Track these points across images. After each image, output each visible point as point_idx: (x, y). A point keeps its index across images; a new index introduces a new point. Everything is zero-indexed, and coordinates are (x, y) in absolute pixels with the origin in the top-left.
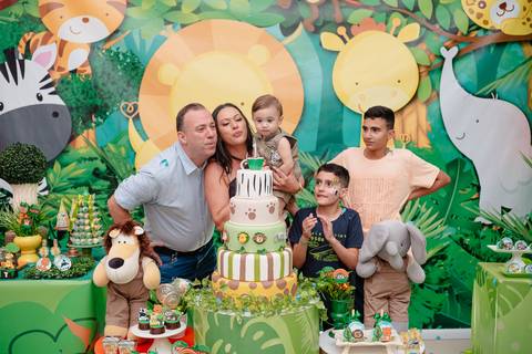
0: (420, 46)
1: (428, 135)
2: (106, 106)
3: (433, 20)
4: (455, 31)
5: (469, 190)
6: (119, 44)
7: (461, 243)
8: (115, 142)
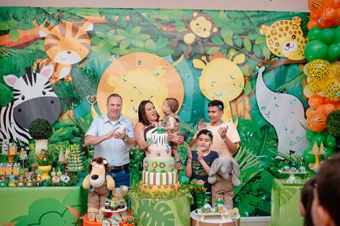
0: (245, 66)
1: (250, 113)
2: (80, 98)
3: (252, 52)
4: (263, 58)
5: (272, 142)
6: (86, 65)
7: (268, 169)
8: (84, 117)
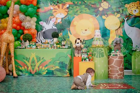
0: (120, 18)
1: (123, 34)
2: (64, 29)
3: (123, 13)
4: (127, 15)
5: (130, 44)
6: (67, 18)
7: (130, 53)
8: (66, 35)
